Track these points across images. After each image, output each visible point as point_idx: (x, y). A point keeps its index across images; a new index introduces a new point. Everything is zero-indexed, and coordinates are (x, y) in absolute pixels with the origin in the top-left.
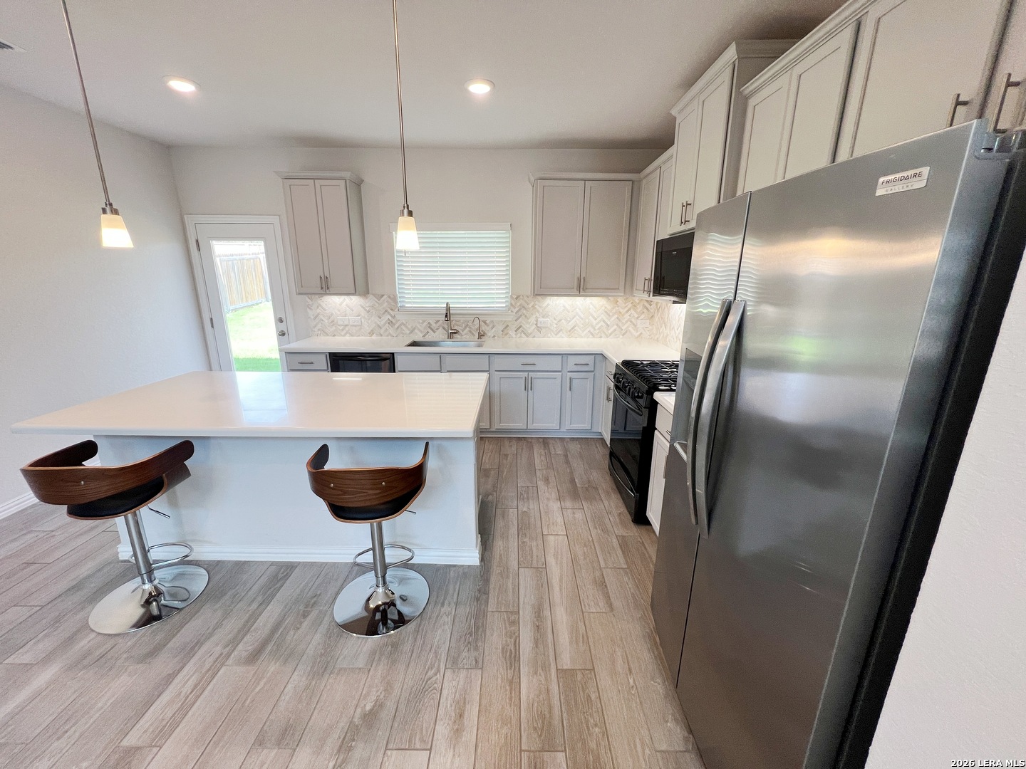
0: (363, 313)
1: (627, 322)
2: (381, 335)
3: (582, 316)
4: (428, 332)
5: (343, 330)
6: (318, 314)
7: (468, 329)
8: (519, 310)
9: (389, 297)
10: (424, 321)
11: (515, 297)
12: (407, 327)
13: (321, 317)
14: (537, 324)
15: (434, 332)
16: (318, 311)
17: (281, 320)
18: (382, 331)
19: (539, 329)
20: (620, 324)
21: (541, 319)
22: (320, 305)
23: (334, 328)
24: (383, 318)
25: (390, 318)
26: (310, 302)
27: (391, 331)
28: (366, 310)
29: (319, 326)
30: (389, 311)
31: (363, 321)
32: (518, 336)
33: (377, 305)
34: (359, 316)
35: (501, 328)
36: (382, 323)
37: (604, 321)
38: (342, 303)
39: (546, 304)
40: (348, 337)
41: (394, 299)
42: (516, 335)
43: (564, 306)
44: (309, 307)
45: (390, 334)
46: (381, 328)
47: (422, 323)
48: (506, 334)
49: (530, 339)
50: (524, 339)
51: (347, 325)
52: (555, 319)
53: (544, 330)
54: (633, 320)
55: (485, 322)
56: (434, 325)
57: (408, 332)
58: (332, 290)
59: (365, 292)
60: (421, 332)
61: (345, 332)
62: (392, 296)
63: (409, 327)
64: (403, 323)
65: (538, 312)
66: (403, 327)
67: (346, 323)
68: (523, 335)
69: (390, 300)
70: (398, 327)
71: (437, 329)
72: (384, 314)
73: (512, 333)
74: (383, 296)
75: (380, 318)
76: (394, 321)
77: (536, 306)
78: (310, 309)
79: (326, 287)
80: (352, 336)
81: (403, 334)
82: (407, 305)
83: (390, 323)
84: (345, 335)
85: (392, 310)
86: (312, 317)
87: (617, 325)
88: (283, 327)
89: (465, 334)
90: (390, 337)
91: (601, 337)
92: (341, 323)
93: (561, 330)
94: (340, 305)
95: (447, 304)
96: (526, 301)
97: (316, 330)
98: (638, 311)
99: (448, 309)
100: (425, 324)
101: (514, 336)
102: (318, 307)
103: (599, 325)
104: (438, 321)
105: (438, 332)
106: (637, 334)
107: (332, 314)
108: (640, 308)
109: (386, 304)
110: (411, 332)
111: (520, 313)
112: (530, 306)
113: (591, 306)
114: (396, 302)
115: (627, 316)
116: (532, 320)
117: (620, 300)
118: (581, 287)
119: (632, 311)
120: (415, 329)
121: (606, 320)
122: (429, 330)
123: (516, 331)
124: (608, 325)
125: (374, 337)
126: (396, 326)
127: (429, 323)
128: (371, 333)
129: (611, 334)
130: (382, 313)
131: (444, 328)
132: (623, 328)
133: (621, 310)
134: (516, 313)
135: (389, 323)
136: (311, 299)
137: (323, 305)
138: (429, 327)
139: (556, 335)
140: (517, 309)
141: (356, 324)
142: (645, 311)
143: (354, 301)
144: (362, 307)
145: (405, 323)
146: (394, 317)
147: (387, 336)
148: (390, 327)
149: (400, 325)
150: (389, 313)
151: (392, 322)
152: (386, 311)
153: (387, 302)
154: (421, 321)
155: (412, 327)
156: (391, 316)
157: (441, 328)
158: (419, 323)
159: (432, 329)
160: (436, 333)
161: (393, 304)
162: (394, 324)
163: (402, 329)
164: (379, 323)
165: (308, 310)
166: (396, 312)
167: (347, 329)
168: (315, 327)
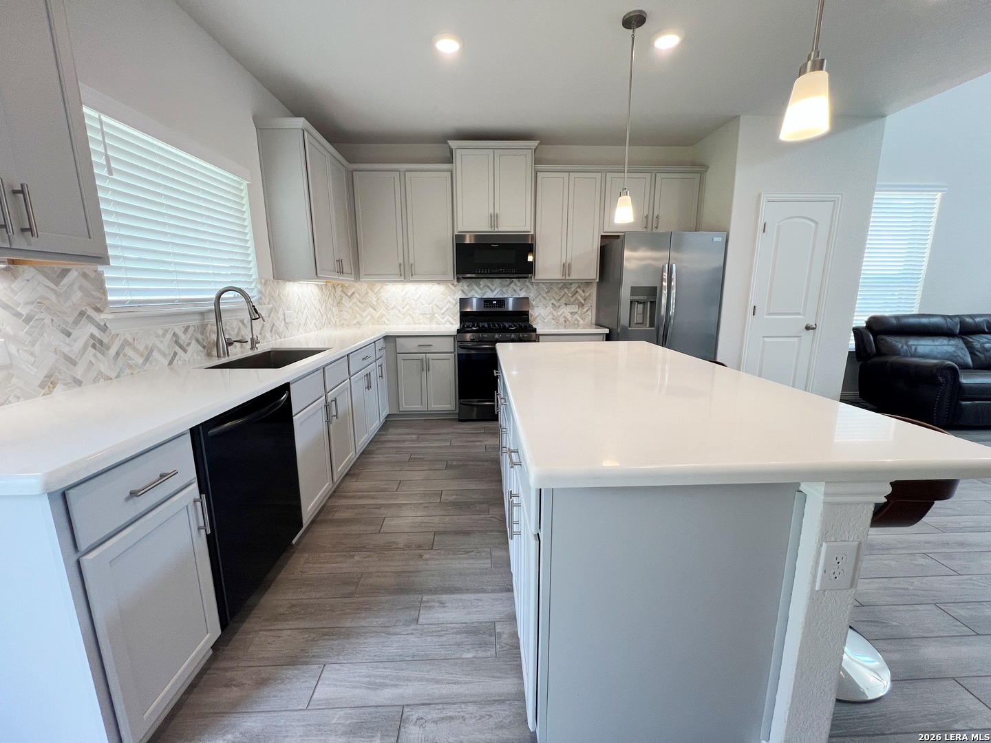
2: (79, 383)
3: (309, 306)
4: (175, 354)
8: (270, 301)
9: (84, 276)
10: (166, 331)
11: (263, 281)
12: (135, 349)
14: (285, 320)
15: (185, 351)
18: (79, 372)
19: (286, 325)
21: (286, 312)
24: (75, 333)
25: (97, 333)
27: (103, 365)
30: (91, 312)
39: (287, 292)
41: (96, 281)
43: (298, 295)
45: (100, 376)
46: (74, 363)
47: (164, 335)
52: (295, 311)
53: (290, 327)
54: (332, 309)
56: (183, 338)
57: (141, 361)
60: (164, 355)
63: (141, 348)
64: (126, 343)
65: (283, 302)
66: (129, 351)
68: (277, 336)
69: (85, 283)
70: (118, 354)
71: (189, 344)
72: (76, 322)
75: (69, 334)
76: (106, 340)
77: (281, 296)
81: (131, 367)
83: (98, 345)
85: (98, 310)
87: (326, 314)
91: (320, 329)
93: (300, 324)
96: (272, 288)
98: (332, 298)
100: (169, 336)
103: (318, 315)
104: (187, 329)
106: (335, 322)
109: (79, 294)
110: (147, 359)
111: (271, 305)
112: (276, 295)
114: (102, 286)
115: (328, 304)
116: (281, 314)
120: (152, 351)
121: (321, 310)
122: (177, 349)
123: (271, 331)
124: (322, 315)
126: (113, 351)
127: (175, 334)
130: (70, 320)
131: (197, 340)
134: (268, 304)
135: (94, 346)
138: (177, 342)
140: (267, 300)
145: (130, 340)
146: (104, 329)
147: (95, 380)
148: (99, 355)
149: (122, 346)
150: (90, 318)
151: (101, 342)
152: (82, 314)
153: (81, 288)
154: (160, 332)
155: (146, 347)
156: (98, 326)
157: (194, 342)
158: (157, 336)
159: (181, 347)
160: (189, 353)
161: (97, 294)
162: (108, 348)
163: (125, 355)
164: (66, 349)
166: (107, 314)
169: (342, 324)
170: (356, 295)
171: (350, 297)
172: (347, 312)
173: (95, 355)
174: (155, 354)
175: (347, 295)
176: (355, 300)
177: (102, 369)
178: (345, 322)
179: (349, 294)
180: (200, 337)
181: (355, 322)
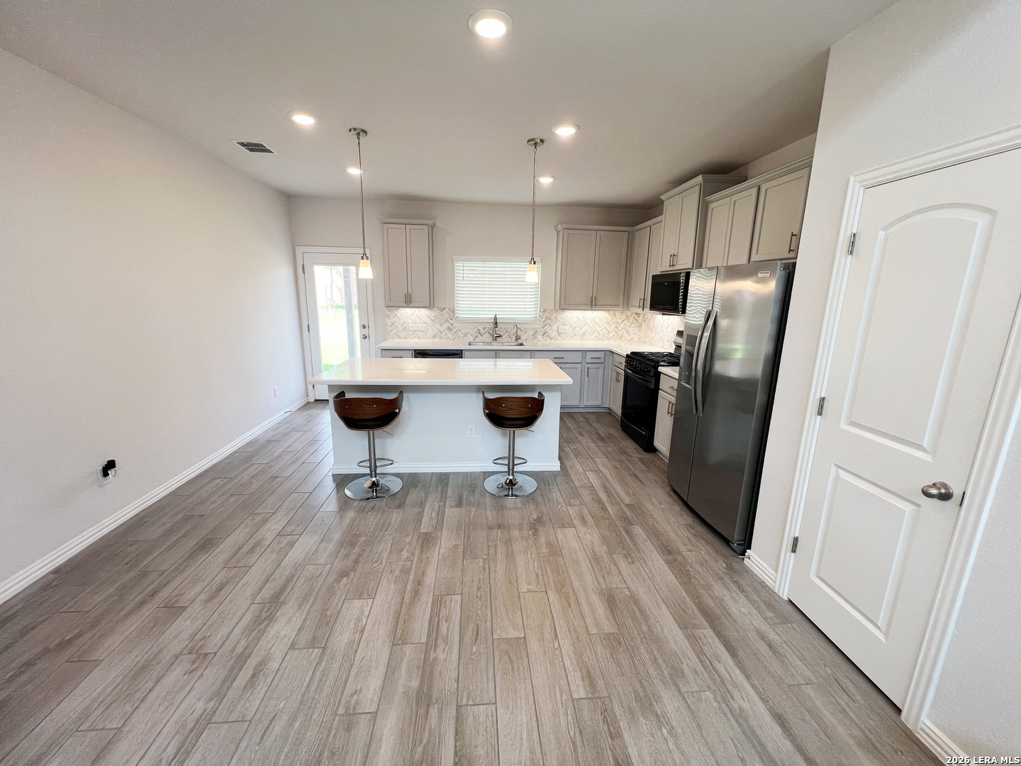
0: (429, 321)
1: (622, 329)
2: (442, 338)
3: (590, 324)
4: (477, 336)
5: (412, 334)
6: (394, 322)
7: (507, 334)
8: (546, 320)
9: (449, 310)
10: (475, 328)
11: (542, 310)
12: (462, 332)
13: (396, 324)
14: (558, 331)
15: (482, 336)
16: (394, 320)
17: (364, 327)
18: (442, 335)
19: (559, 334)
20: (617, 331)
21: (561, 327)
22: (396, 315)
23: (406, 333)
24: (444, 325)
25: (449, 326)
26: (388, 312)
27: (450, 335)
28: (431, 319)
29: (394, 331)
30: (449, 320)
31: (428, 327)
32: (544, 339)
33: (440, 315)
34: (425, 323)
35: (532, 333)
36: (443, 329)
37: (606, 329)
38: (413, 314)
39: (565, 316)
40: (416, 340)
41: (453, 311)
43: (578, 317)
45: (448, 338)
46: (442, 333)
47: (473, 329)
48: (536, 337)
49: (553, 341)
50: (549, 341)
51: (416, 331)
52: (571, 327)
53: (563, 335)
54: (627, 328)
55: (520, 329)
56: (482, 331)
57: (462, 336)
58: (413, 304)
59: (430, 305)
60: (472, 336)
61: (414, 335)
62: (451, 309)
63: (464, 332)
64: (458, 329)
65: (559, 321)
67: (415, 329)
68: (548, 337)
69: (449, 312)
71: (485, 334)
72: (445, 322)
73: (540, 337)
74: (445, 309)
75: (442, 325)
76: (452, 328)
77: (558, 317)
78: (388, 318)
79: (408, 301)
80: (419, 339)
81: (458, 337)
82: (460, 316)
83: (449, 329)
84: (414, 338)
85: (451, 319)
86: (390, 325)
87: (616, 332)
88: (365, 332)
89: (505, 338)
90: (448, 340)
91: (604, 340)
92: (411, 329)
93: (575, 335)
94: (412, 315)
95: (496, 315)
96: (550, 314)
98: (630, 321)
99: (495, 319)
100: (476, 330)
101: (541, 339)
102: (394, 317)
103: (602, 332)
104: (484, 328)
105: (485, 336)
106: (629, 338)
107: (405, 322)
108: (631, 319)
109: (447, 315)
110: (465, 336)
111: (546, 322)
112: (553, 317)
113: (597, 318)
114: (453, 312)
115: (622, 325)
116: (555, 327)
117: (618, 313)
118: (593, 304)
119: (626, 322)
120: (467, 333)
121: (608, 328)
122: (479, 335)
123: (543, 335)
124: (609, 332)
125: (436, 340)
126: (454, 332)
127: (478, 329)
128: (434, 337)
130: (443, 321)
132: (620, 333)
133: (619, 321)
134: (544, 321)
136: (389, 310)
137: (399, 315)
138: (479, 333)
139: (573, 338)
140: (544, 320)
141: (423, 329)
142: (635, 321)
143: (423, 313)
144: (429, 317)
145: (460, 329)
146: (452, 325)
148: (449, 332)
149: (457, 331)
150: (449, 322)
152: (446, 320)
156: (450, 324)
157: (487, 333)
159: (480, 334)
161: (452, 315)
162: (452, 330)
163: (457, 333)
164: (440, 329)
165: (387, 319)
166: (454, 321)
167: (416, 333)
168: (391, 331)
174: (469, 335)
180: (491, 332)
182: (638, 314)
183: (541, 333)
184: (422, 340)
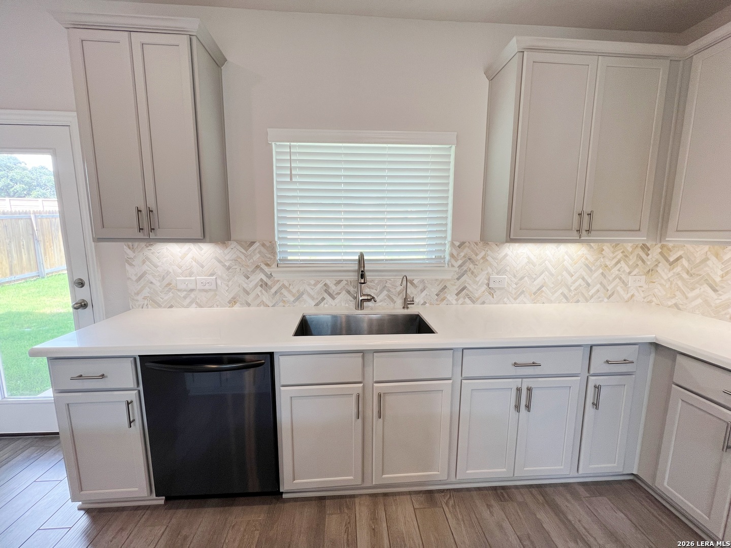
0: (220, 270)
1: (614, 279)
2: (249, 305)
3: (553, 271)
4: (323, 299)
5: (185, 298)
6: (145, 273)
7: (385, 292)
8: (464, 263)
9: (263, 245)
10: (317, 282)
11: (457, 244)
12: (290, 291)
13: (149, 277)
14: (488, 285)
15: (333, 298)
16: (145, 268)
17: (80, 284)
18: (250, 298)
19: (491, 290)
20: (605, 282)
21: (494, 276)
22: (148, 258)
23: (171, 294)
24: (252, 278)
25: (265, 278)
26: (129, 251)
27: (265, 298)
28: (224, 266)
29: (146, 292)
30: (263, 266)
31: (219, 282)
32: (460, 302)
33: (243, 257)
34: (212, 275)
35: (435, 290)
36: (252, 285)
37: (583, 279)
38: (186, 254)
39: (503, 254)
40: (193, 310)
41: (271, 248)
42: (457, 300)
43: (528, 258)
44: (129, 262)
45: (263, 303)
46: (248, 293)
47: (315, 285)
48: (443, 300)
49: (478, 306)
50: (470, 306)
51: (192, 290)
52: (515, 276)
53: (498, 293)
54: (623, 276)
55: (412, 283)
56: (333, 288)
57: (292, 299)
58: (160, 233)
59: (224, 237)
60: (313, 298)
61: (188, 300)
62: (268, 244)
63: (294, 291)
64: (284, 286)
65: (491, 265)
66: (284, 291)
67: (191, 286)
68: (467, 300)
69: (263, 249)
70: (276, 292)
71: (338, 294)
72: (253, 272)
73: (451, 297)
74: (253, 243)
75: (248, 278)
76: (269, 283)
77: (489, 258)
78: (131, 265)
79: (148, 227)
80: (201, 307)
81: (284, 301)
82: (290, 258)
83: (264, 285)
84: (188, 306)
85: (267, 265)
86: (134, 278)
87: (601, 283)
88: (83, 294)
90: (262, 307)
91: (578, 301)
92: (183, 287)
93: (523, 292)
94: (183, 257)
95: (362, 255)
96: (473, 251)
97: (140, 298)
98: (631, 263)
99: (361, 261)
100: (320, 286)
101: (454, 302)
102: (144, 262)
103: (577, 284)
104: (339, 282)
105: (339, 299)
106: (626, 297)
107: (168, 273)
108: (633, 259)
109: (258, 255)
110: (298, 299)
111: (465, 268)
112: (479, 257)
113: (566, 257)
114: (273, 251)
115: (615, 271)
116: (482, 278)
117: (607, 248)
118: (584, 229)
119: (623, 264)
120: (303, 294)
121: (586, 277)
122: (326, 296)
123: (457, 294)
124: (588, 285)
125: (237, 308)
126: (273, 290)
127: (325, 285)
128: (233, 302)
129: (592, 297)
130: (250, 270)
131: (349, 292)
132: (609, 288)
133: (608, 263)
134: (460, 266)
135: (261, 286)
136: (132, 249)
137: (154, 258)
138: (326, 291)
139: (515, 299)
140: (460, 262)
141: (207, 287)
142: (640, 263)
143: (207, 252)
144: (220, 262)
145: (287, 284)
146: (270, 276)
147: (258, 305)
148: (263, 291)
149: (280, 288)
150: (262, 270)
151: (266, 284)
152: (258, 267)
153: (260, 252)
154: (313, 282)
155: (298, 291)
156: (266, 274)
157: (344, 292)
158: (309, 284)
159: (330, 295)
160: (337, 300)
161: (269, 256)
162: (271, 288)
163: (282, 294)
164: (245, 286)
165: (128, 267)
166: (274, 268)
167: (192, 295)
168: (138, 294)
169: (650, 302)
170: (684, 262)
171: (671, 264)
172: (661, 285)
173: (261, 291)
174: (305, 297)
175: (667, 260)
176: (678, 269)
177: (265, 300)
178: (654, 299)
179: (671, 259)
180: (352, 289)
181: (670, 303)
182: (645, 248)
183: (454, 289)
184: (205, 310)
